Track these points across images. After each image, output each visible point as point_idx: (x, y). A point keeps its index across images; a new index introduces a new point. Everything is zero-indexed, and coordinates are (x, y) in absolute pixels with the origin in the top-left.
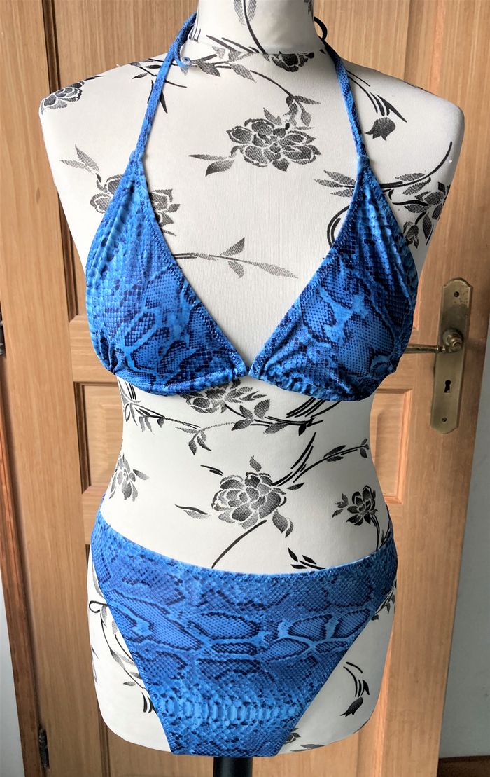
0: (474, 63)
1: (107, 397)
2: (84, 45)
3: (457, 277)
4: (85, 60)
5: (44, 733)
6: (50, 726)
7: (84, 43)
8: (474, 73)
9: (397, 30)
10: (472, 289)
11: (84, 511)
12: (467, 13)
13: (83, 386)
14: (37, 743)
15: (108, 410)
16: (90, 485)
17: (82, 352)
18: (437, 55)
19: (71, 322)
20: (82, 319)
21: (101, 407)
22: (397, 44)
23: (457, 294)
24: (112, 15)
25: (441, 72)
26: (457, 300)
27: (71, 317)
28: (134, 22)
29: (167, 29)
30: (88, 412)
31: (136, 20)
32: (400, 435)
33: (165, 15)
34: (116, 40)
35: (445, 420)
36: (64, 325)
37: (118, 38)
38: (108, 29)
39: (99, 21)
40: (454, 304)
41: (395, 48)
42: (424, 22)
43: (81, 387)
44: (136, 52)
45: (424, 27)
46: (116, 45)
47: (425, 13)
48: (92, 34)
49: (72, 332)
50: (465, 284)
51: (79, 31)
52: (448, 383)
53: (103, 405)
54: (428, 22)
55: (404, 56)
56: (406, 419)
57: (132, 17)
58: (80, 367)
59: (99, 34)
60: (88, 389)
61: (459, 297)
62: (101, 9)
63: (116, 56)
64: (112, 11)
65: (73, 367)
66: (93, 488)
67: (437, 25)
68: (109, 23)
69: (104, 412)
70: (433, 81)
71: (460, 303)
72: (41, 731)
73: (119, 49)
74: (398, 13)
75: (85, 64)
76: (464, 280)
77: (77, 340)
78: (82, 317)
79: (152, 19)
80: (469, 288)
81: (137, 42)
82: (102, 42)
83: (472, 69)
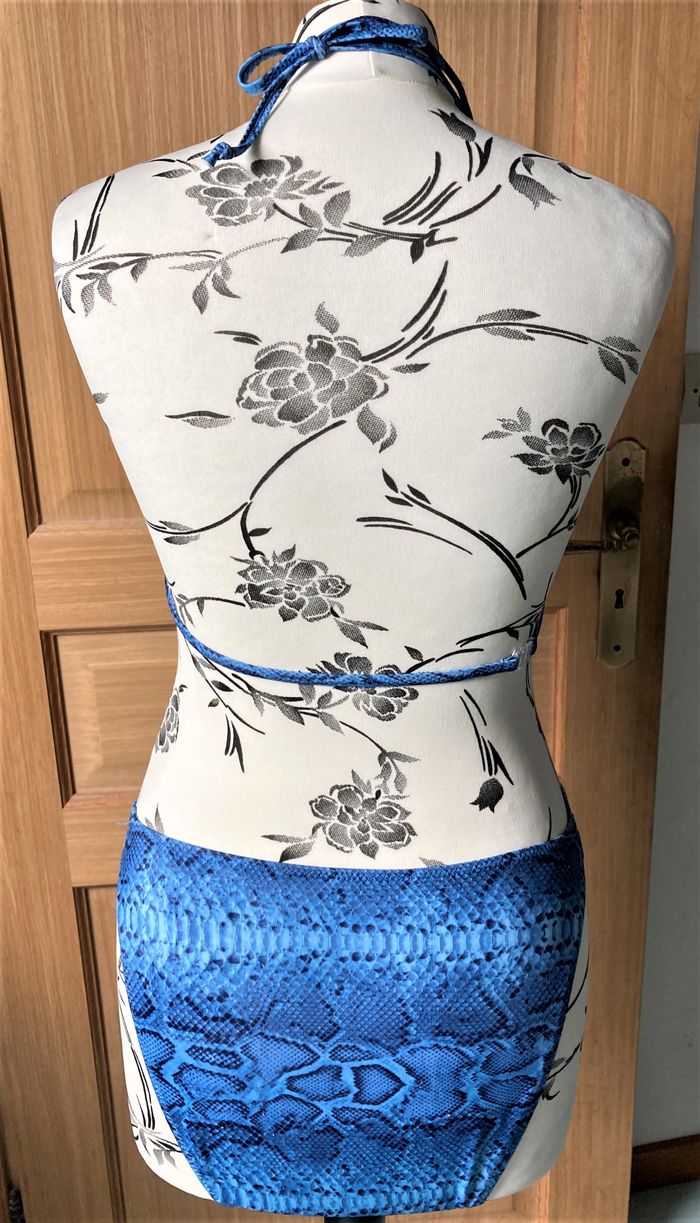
0: (635, 121)
1: (96, 651)
2: (33, 97)
3: (626, 435)
4: (36, 120)
5: (18, 1195)
6: (26, 1184)
7: (33, 93)
8: (635, 134)
9: (520, 72)
10: (647, 453)
11: (67, 835)
12: (622, 48)
13: (55, 637)
14: (6, 1212)
15: (98, 672)
16: (74, 792)
17: (53, 583)
18: (581, 108)
19: (32, 536)
20: (47, 531)
21: (86, 667)
22: (522, 91)
23: (626, 462)
24: (76, 50)
25: (589, 133)
26: (627, 470)
27: (31, 527)
28: (113, 60)
29: (166, 71)
30: (65, 676)
31: (117, 56)
32: (553, 675)
33: (163, 48)
34: (84, 88)
35: (617, 648)
36: (19, 543)
37: (88, 87)
38: (70, 71)
39: (55, 58)
40: (622, 476)
41: (519, 98)
42: (560, 58)
43: (52, 638)
44: (118, 106)
45: (559, 65)
46: (85, 96)
47: (559, 45)
48: (45, 78)
49: (33, 553)
50: (637, 446)
51: (22, 73)
52: (620, 593)
53: (89, 665)
54: (564, 59)
55: (533, 111)
56: (560, 652)
57: (109, 50)
58: (51, 607)
59: (57, 79)
60: (62, 641)
61: (630, 466)
62: (57, 39)
63: (87, 113)
64: (76, 43)
65: (37, 607)
66: (82, 797)
67: (578, 64)
68: (72, 60)
69: (91, 675)
70: (577, 146)
71: (632, 476)
72: (12, 1193)
73: (91, 102)
74: (521, 45)
75: (36, 127)
76: (635, 441)
77: (43, 565)
78: (49, 527)
79: (142, 55)
80: (643, 452)
81: (120, 92)
82: (62, 91)
83: (633, 129)
